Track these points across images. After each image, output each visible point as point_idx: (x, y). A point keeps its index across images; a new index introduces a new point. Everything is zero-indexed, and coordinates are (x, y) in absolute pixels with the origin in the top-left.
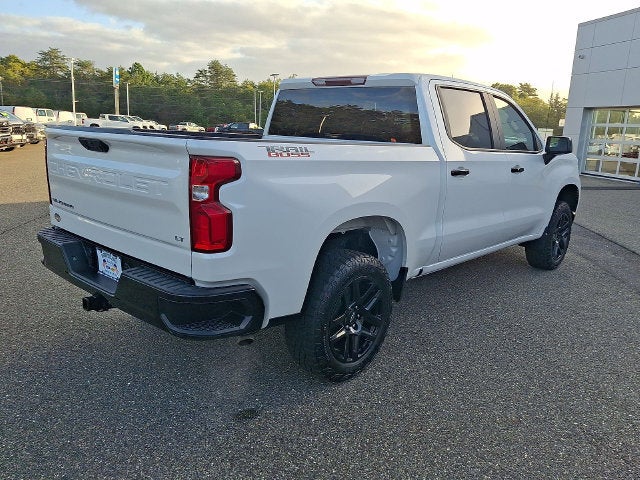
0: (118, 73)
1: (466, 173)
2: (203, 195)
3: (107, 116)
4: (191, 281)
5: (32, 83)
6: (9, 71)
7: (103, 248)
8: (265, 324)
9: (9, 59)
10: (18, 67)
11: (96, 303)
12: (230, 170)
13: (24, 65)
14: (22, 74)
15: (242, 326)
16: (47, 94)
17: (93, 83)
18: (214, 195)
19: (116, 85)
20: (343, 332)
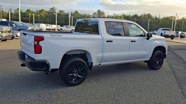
0: (70, 14)
1: (112, 41)
2: (36, 43)
3: (65, 26)
4: (35, 60)
5: (47, 17)
6: (42, 14)
7: (26, 54)
8: (50, 70)
9: (42, 10)
10: (44, 12)
11: (23, 65)
12: (42, 39)
13: (46, 12)
14: (45, 14)
15: (43, 69)
16: (51, 20)
17: (64, 17)
18: (38, 43)
19: (70, 17)
20: (72, 74)
